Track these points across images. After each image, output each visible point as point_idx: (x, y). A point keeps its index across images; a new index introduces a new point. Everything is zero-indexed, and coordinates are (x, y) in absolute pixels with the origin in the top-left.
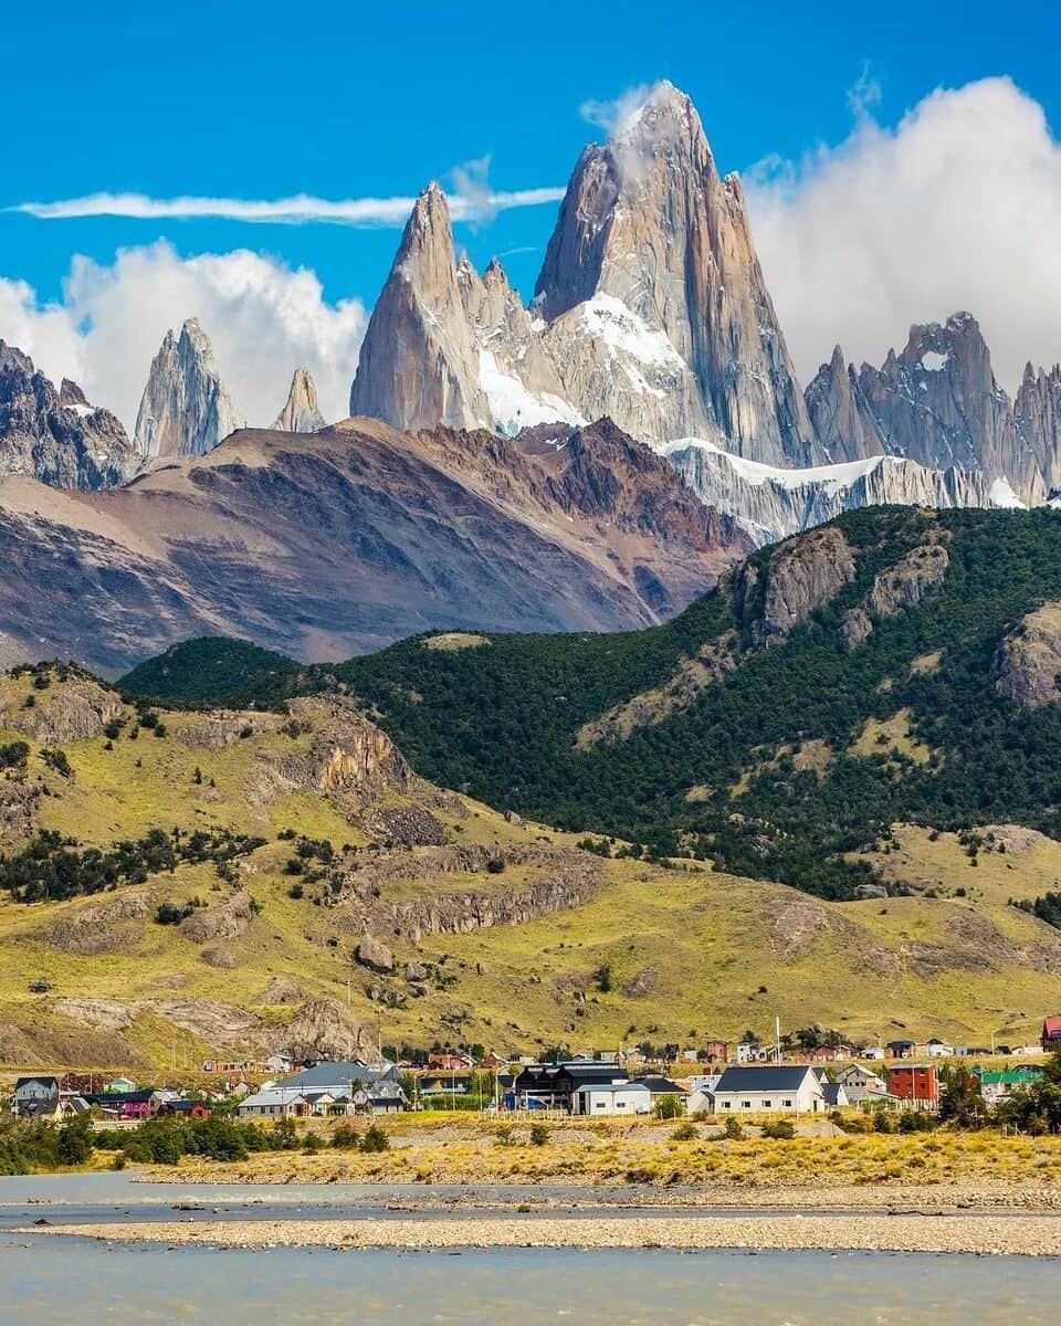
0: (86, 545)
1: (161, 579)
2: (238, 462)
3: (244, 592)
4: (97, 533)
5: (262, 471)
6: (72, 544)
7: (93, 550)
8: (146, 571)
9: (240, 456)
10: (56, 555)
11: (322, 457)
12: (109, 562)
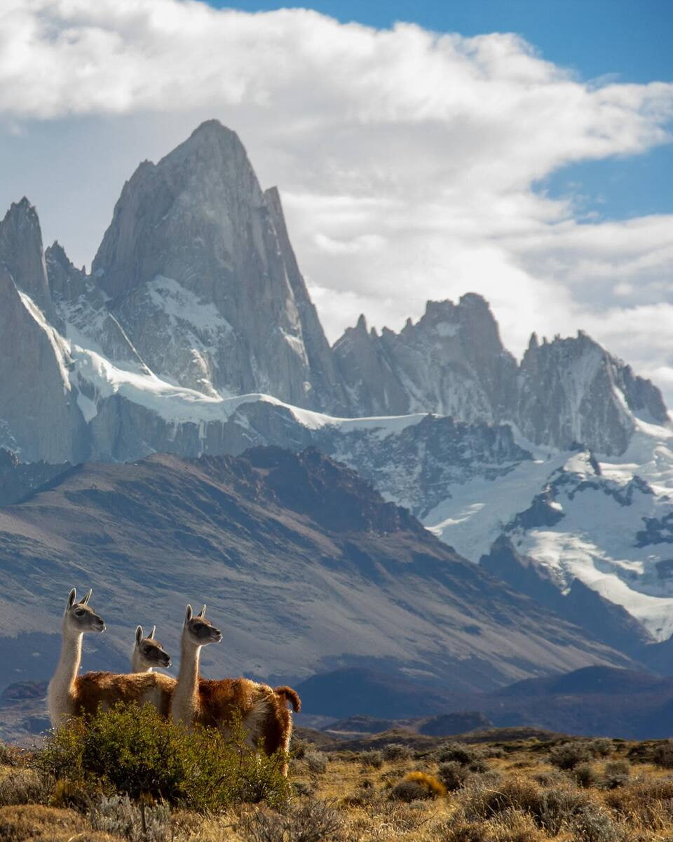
0: (23, 543)
1: (72, 563)
2: (94, 488)
3: (119, 569)
4: (27, 536)
5: (109, 493)
6: (14, 543)
7: (27, 546)
8: (61, 558)
9: (95, 484)
10: (8, 550)
11: (144, 482)
12: (39, 554)
